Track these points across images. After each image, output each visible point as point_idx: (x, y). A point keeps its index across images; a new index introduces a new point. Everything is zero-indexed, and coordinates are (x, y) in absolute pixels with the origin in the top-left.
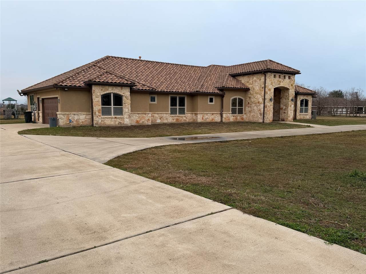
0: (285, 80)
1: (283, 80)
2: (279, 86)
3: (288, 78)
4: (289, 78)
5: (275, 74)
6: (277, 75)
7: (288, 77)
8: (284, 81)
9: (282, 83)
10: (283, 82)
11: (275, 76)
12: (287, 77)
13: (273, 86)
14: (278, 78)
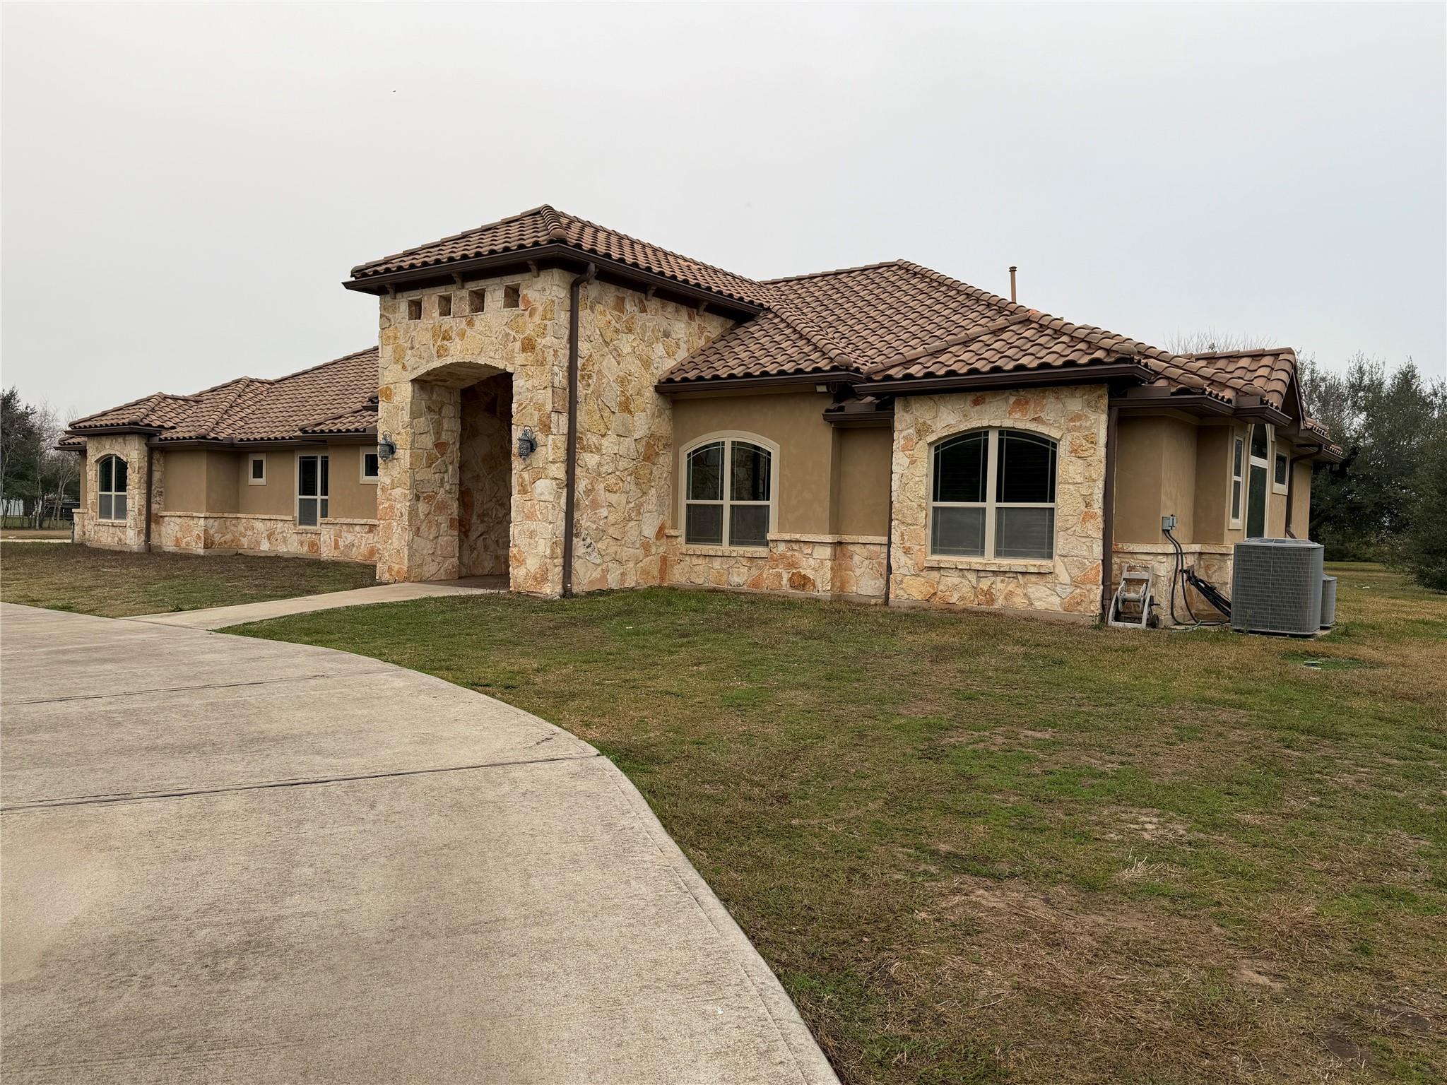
0: (479, 319)
1: (463, 325)
2: (437, 364)
3: (501, 303)
4: (513, 296)
5: (415, 295)
6: (430, 299)
7: (500, 294)
8: (470, 323)
9: (457, 340)
10: (462, 335)
11: (416, 310)
12: (495, 297)
13: (404, 367)
14: (436, 314)
